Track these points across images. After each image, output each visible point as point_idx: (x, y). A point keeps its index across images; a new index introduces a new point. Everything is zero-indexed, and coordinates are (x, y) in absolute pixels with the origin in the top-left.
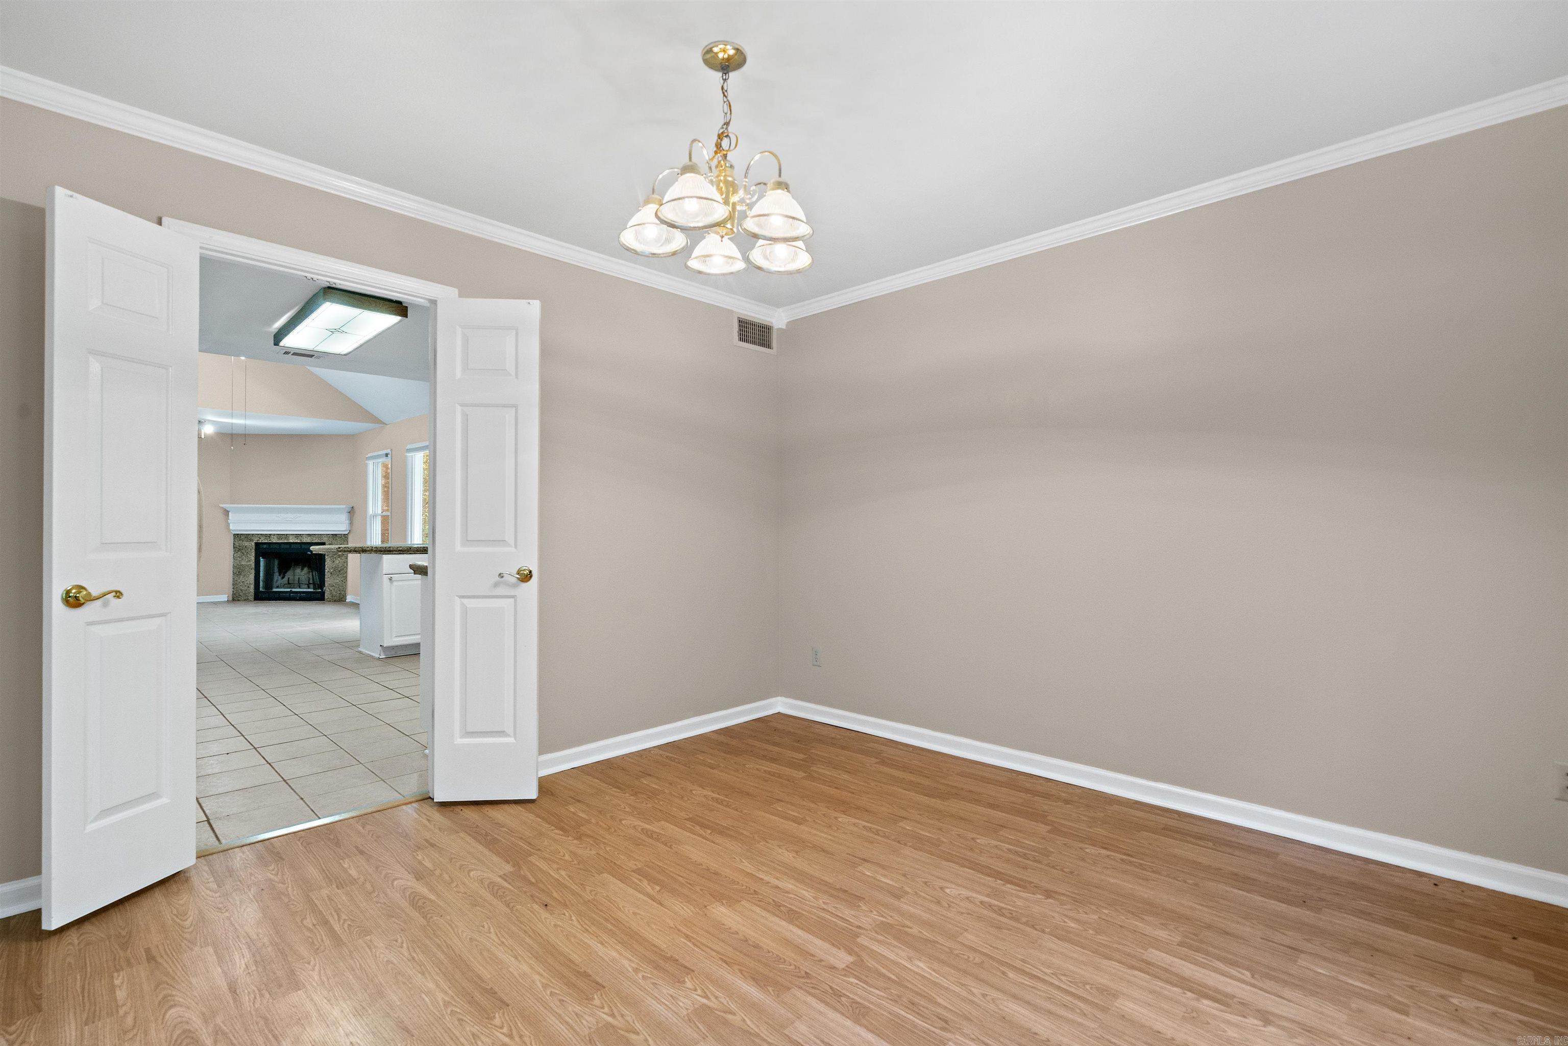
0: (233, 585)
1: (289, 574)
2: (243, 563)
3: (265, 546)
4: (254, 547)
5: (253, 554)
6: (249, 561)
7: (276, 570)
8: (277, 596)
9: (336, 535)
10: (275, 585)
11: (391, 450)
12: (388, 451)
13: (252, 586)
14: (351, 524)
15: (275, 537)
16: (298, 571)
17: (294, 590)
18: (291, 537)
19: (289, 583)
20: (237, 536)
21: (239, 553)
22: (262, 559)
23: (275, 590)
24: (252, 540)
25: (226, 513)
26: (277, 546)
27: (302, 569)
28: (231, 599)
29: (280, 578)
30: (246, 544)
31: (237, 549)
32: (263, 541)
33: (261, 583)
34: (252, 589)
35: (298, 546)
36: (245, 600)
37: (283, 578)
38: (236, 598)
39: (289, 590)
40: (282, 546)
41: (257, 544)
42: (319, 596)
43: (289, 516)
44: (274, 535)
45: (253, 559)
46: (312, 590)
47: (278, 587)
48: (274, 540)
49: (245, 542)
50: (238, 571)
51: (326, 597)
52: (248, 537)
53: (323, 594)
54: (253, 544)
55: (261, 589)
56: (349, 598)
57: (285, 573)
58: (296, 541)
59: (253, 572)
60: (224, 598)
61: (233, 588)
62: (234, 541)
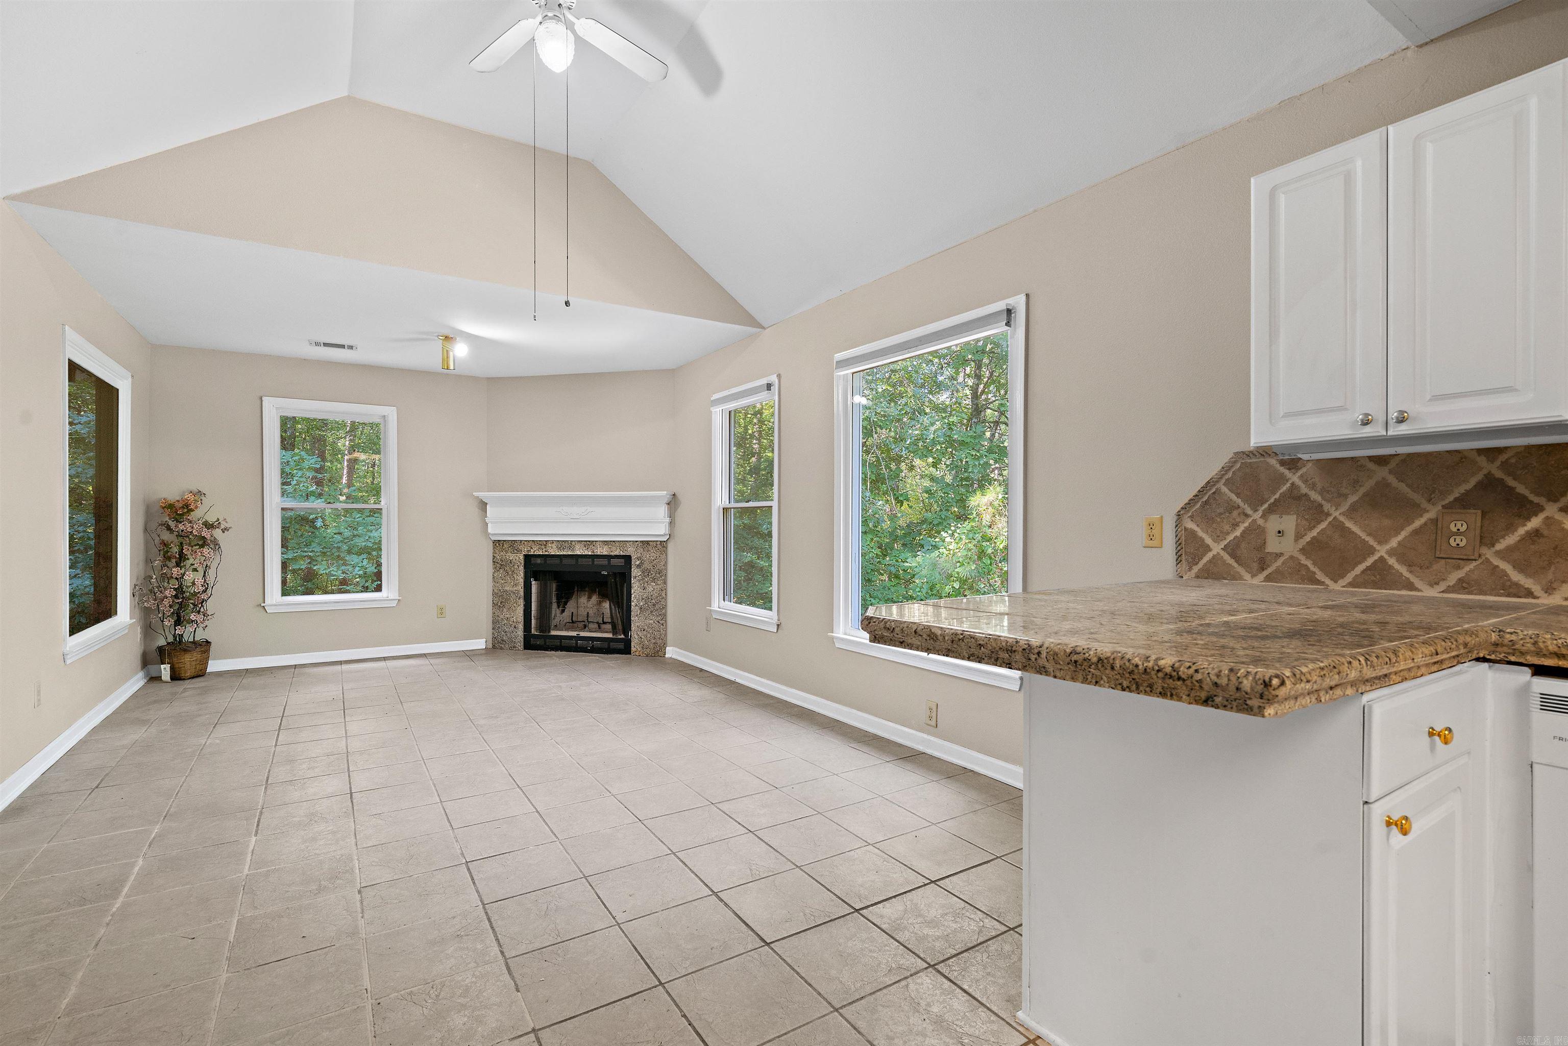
0: (493, 623)
1: (571, 606)
2: (507, 588)
3: (539, 561)
4: (523, 562)
5: (522, 574)
6: (516, 585)
7: (554, 600)
8: (557, 643)
9: (648, 542)
10: (554, 623)
11: (779, 376)
12: (774, 379)
13: (521, 627)
14: (672, 524)
15: (554, 546)
16: (583, 600)
17: (583, 634)
18: (577, 546)
19: (573, 622)
20: (498, 544)
21: (501, 571)
22: (533, 582)
23: (553, 633)
24: (519, 551)
25: (483, 505)
26: (557, 561)
27: (590, 598)
28: (491, 646)
29: (558, 612)
30: (511, 556)
31: (499, 565)
32: (536, 553)
33: (533, 622)
34: (520, 632)
35: (590, 561)
36: (511, 649)
37: (563, 611)
38: (497, 646)
39: (574, 634)
40: (565, 561)
41: (527, 558)
42: (621, 646)
43: (576, 511)
44: (553, 542)
45: (521, 581)
46: (610, 635)
47: (556, 628)
48: (553, 551)
49: (510, 554)
50: (500, 601)
51: (633, 649)
52: (513, 545)
53: (627, 643)
54: (522, 557)
55: (533, 631)
56: (671, 652)
57: (566, 603)
58: (586, 553)
59: (521, 602)
60: (480, 644)
61: (493, 629)
62: (494, 552)
